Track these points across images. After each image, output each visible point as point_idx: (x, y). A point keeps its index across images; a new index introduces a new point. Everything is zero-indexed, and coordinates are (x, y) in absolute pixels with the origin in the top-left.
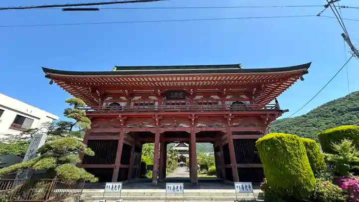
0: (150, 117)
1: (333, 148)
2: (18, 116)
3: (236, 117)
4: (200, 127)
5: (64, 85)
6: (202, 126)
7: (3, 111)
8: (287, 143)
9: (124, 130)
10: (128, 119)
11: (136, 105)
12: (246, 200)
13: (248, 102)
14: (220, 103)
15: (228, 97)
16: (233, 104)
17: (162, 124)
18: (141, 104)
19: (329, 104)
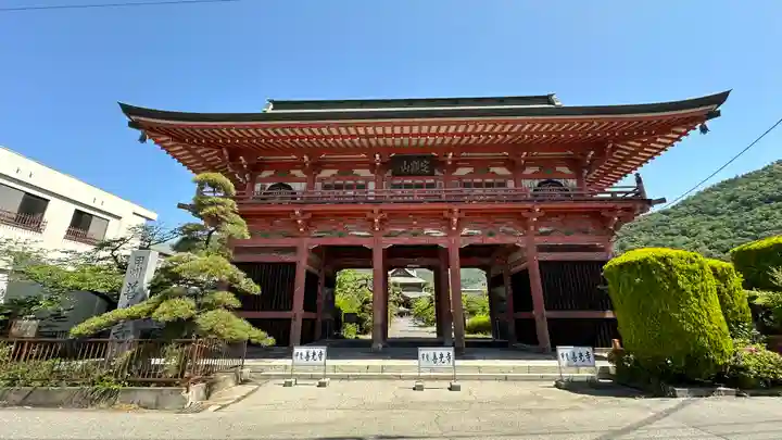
0: (362, 214)
1: (774, 279)
2: (77, 211)
3: (548, 214)
4: (468, 235)
5: (170, 143)
6: (472, 234)
7: (48, 201)
8: (678, 269)
9: (307, 240)
10: (315, 218)
11: (326, 187)
12: (575, 379)
13: (572, 183)
14: (511, 184)
15: (529, 171)
16: (539, 186)
17: (388, 230)
18: (339, 187)
19: (723, 185)
